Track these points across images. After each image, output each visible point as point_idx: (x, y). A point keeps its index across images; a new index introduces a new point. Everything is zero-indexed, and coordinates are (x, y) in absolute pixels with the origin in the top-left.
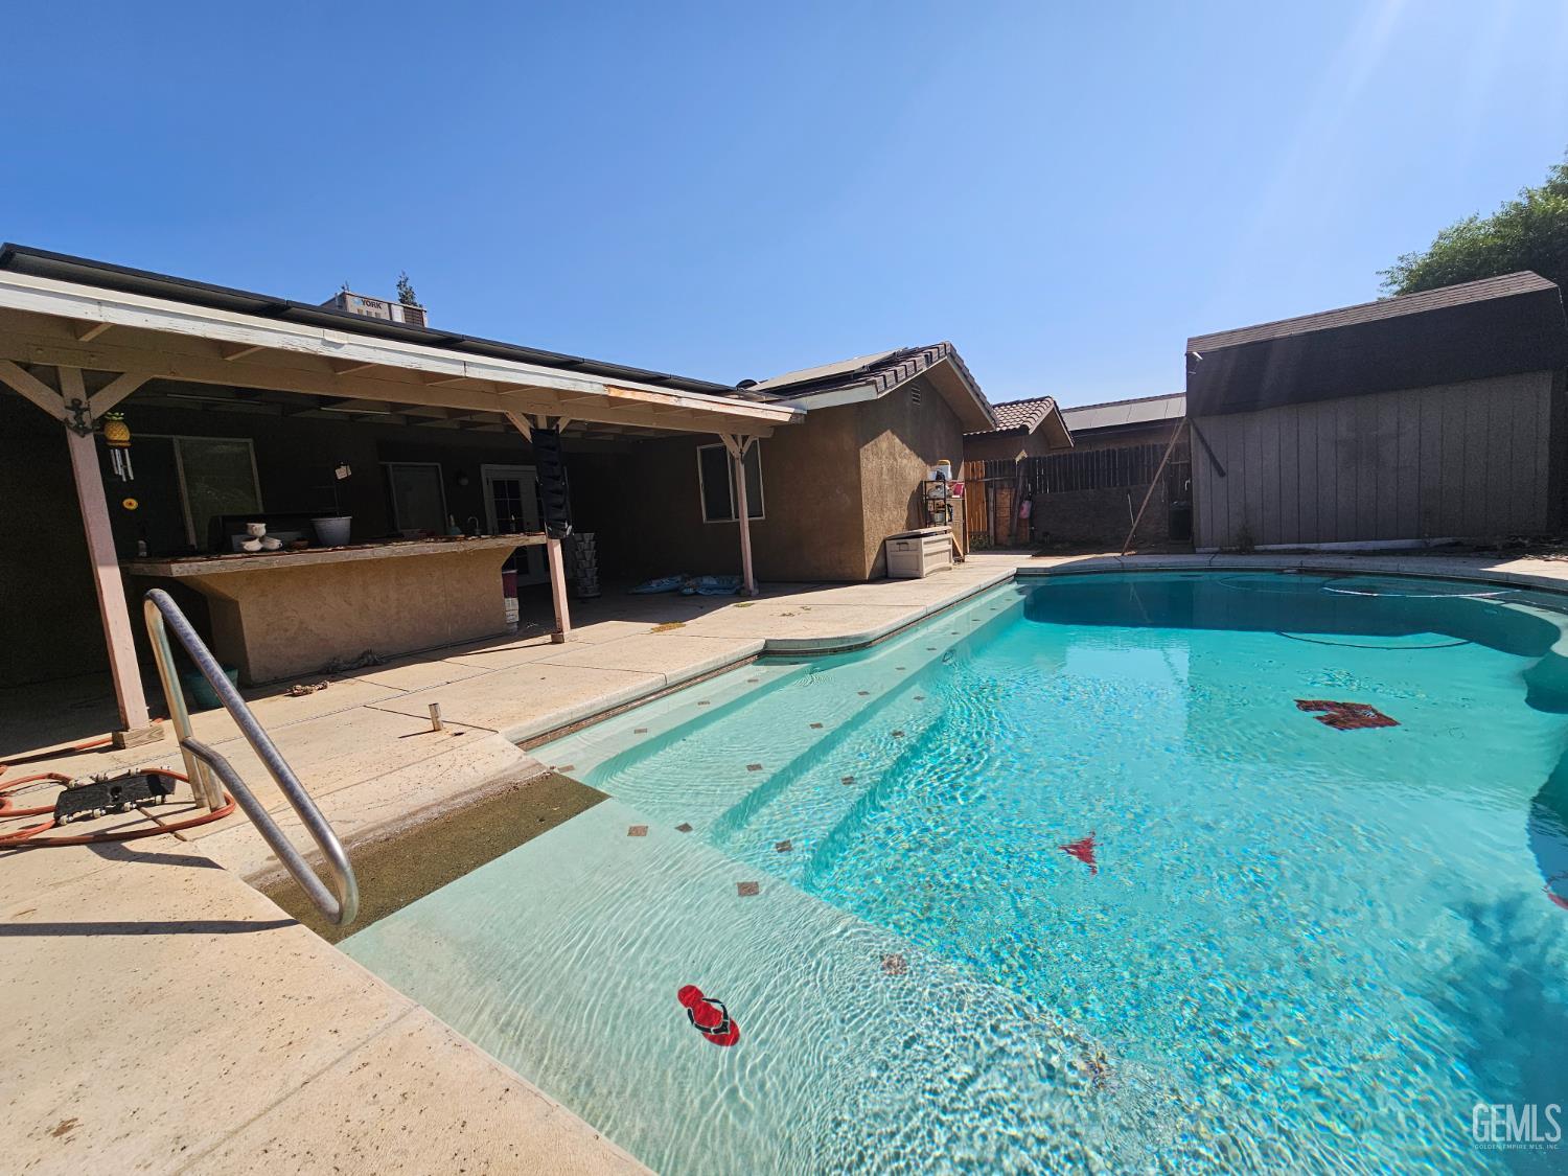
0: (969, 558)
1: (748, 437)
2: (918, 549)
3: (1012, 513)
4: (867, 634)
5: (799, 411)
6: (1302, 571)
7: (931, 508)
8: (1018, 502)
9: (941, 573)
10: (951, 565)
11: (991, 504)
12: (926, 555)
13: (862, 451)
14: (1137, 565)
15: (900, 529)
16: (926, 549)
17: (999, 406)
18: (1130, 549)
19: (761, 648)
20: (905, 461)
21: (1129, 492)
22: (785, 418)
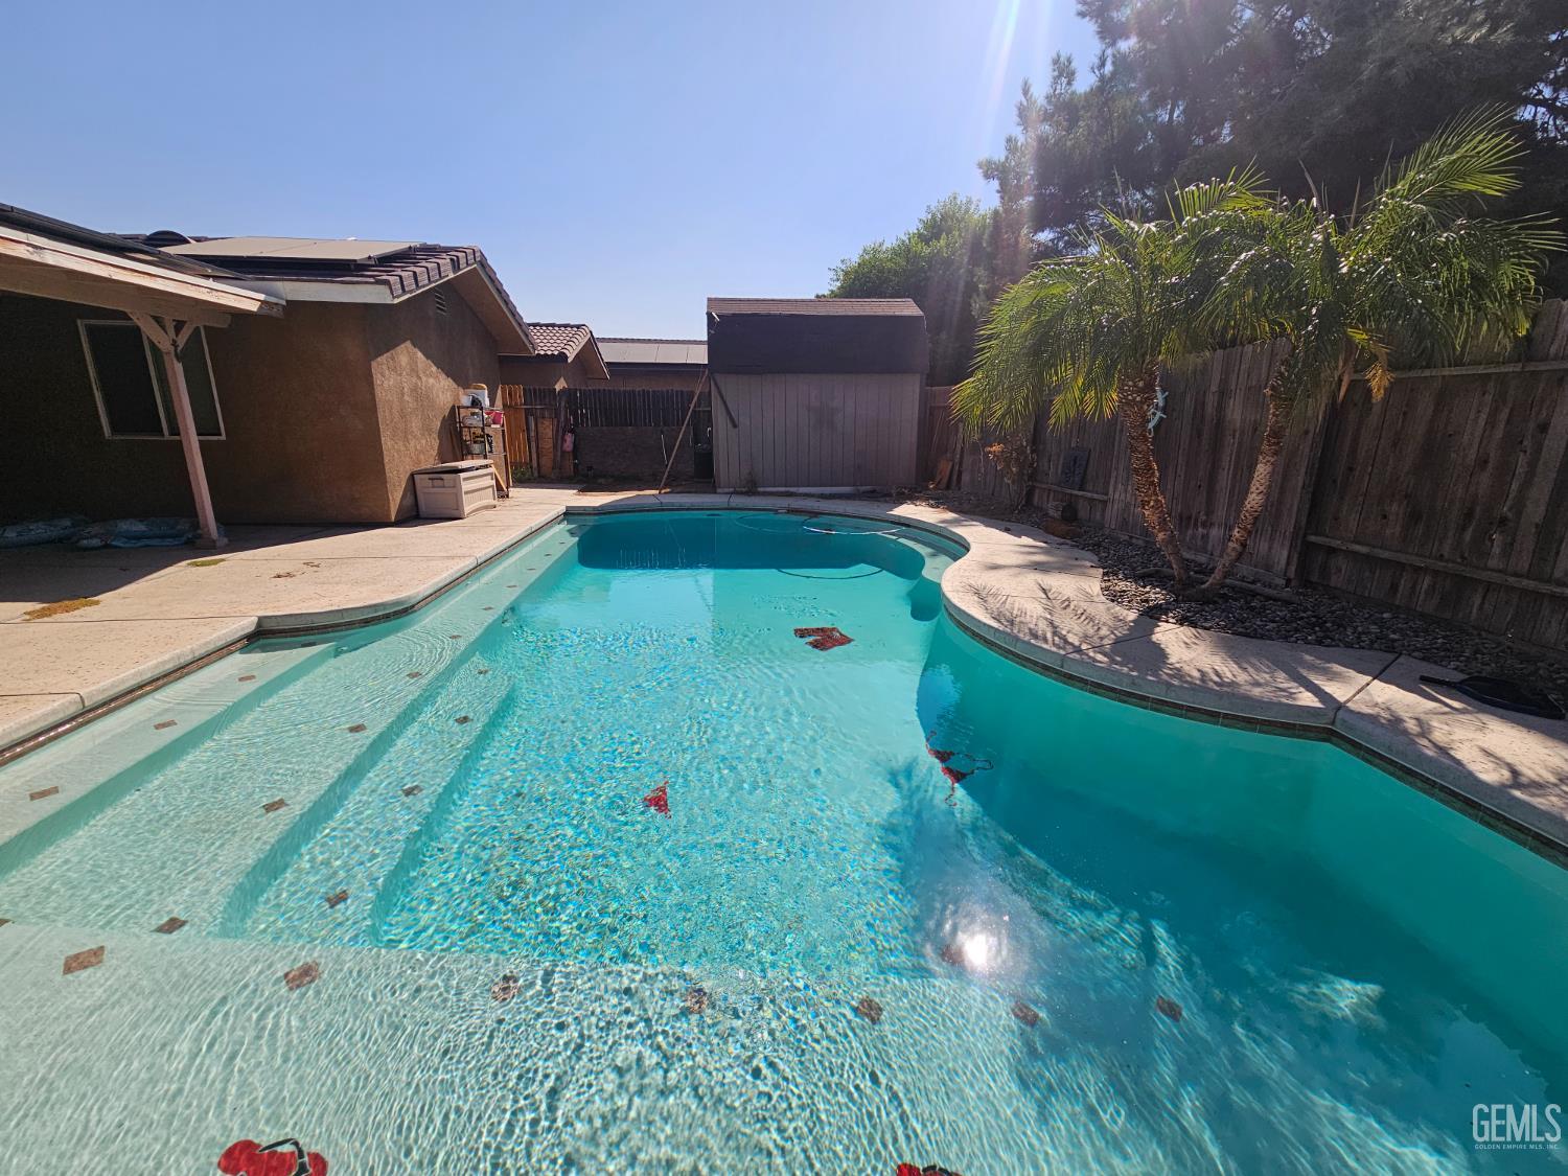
0: (513, 492)
1: (184, 322)
2: (456, 486)
3: (555, 447)
4: (409, 598)
5: (273, 300)
6: (791, 511)
7: (466, 436)
8: (560, 434)
9: (485, 512)
10: (495, 502)
11: (533, 434)
12: (466, 493)
13: (374, 364)
14: (673, 504)
15: (432, 460)
16: (466, 486)
17: (535, 325)
18: (665, 487)
19: (252, 628)
20: (431, 381)
21: (662, 432)
22: (253, 307)
